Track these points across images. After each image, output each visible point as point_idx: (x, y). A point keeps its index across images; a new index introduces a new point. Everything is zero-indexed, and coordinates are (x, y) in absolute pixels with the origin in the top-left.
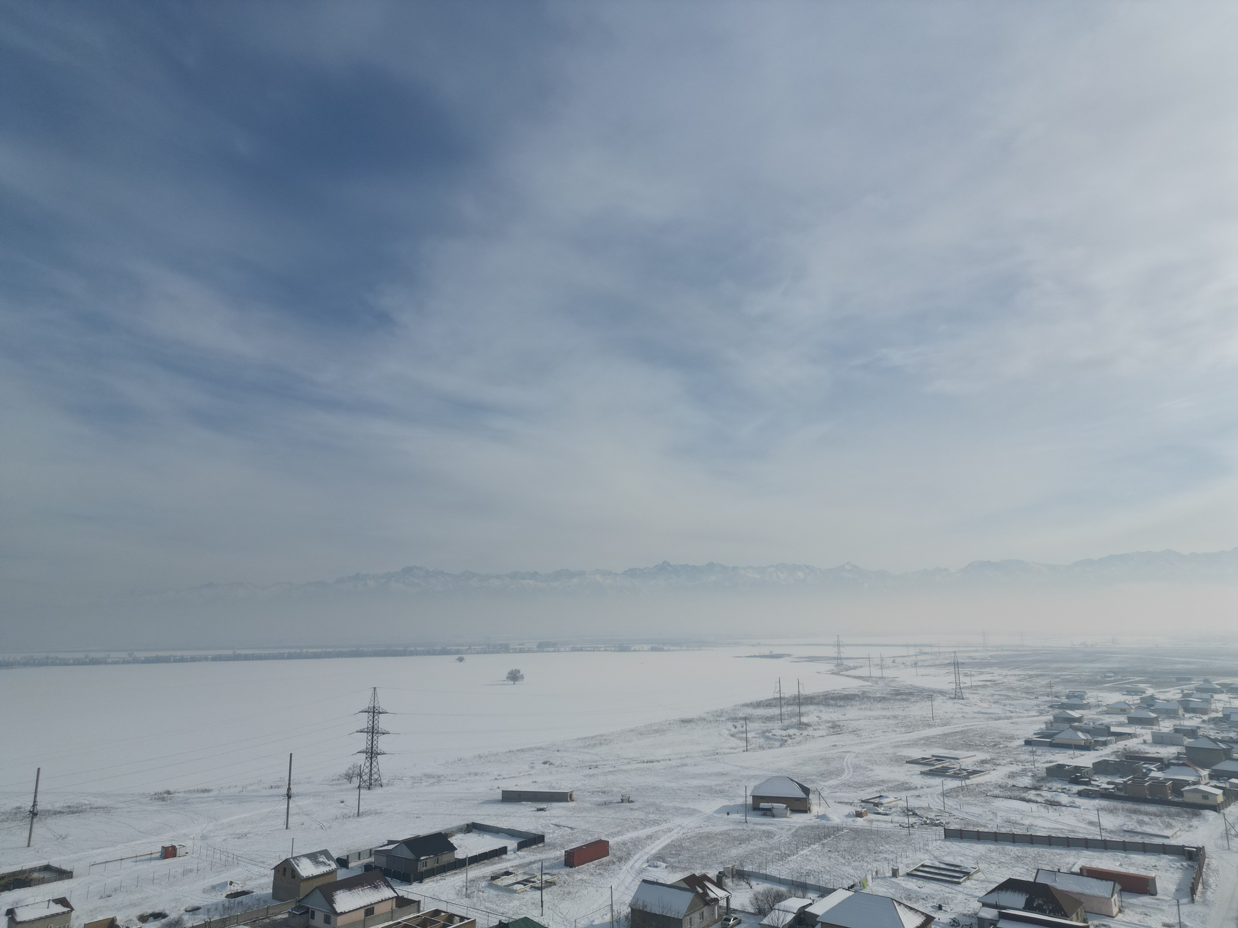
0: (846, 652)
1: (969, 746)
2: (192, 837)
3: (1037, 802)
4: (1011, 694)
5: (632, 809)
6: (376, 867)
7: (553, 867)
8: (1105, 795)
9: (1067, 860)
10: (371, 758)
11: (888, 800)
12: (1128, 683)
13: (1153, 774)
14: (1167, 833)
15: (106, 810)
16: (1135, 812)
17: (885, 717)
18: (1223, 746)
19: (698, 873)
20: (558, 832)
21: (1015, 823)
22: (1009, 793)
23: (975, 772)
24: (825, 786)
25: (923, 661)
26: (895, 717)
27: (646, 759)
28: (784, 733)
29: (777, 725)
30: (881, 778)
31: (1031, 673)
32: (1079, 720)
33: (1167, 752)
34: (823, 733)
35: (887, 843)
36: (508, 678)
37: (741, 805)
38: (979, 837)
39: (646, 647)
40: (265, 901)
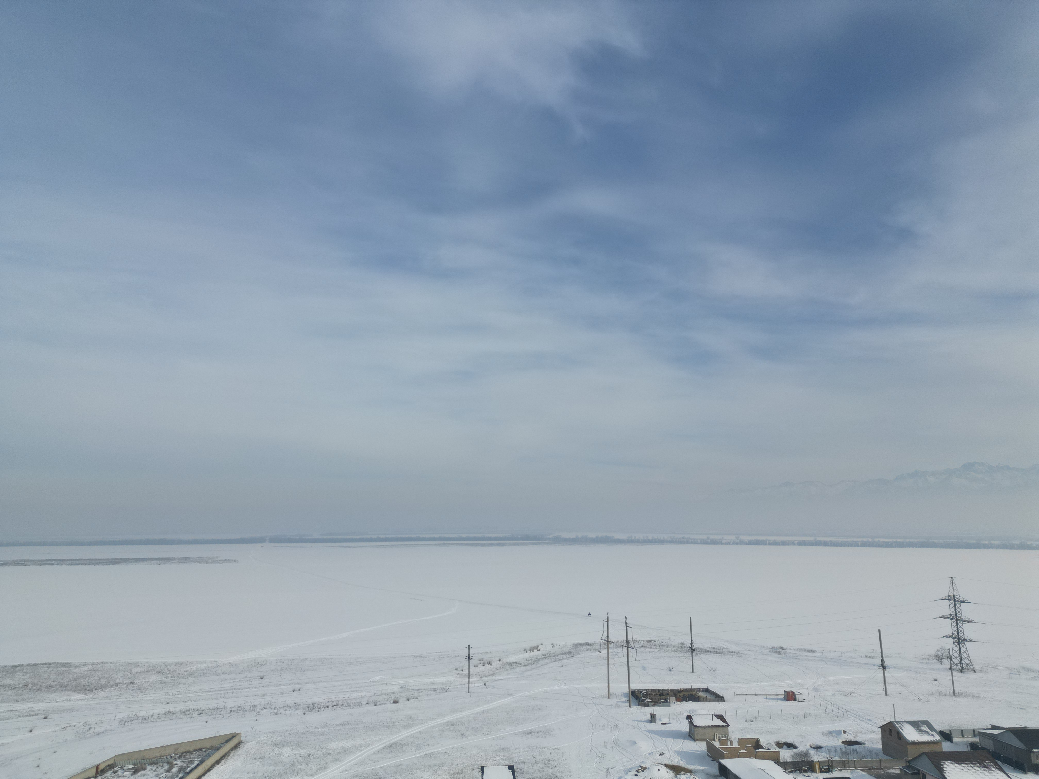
2: (806, 687)
6: (983, 748)
10: (959, 644)
15: (739, 654)
40: (877, 755)
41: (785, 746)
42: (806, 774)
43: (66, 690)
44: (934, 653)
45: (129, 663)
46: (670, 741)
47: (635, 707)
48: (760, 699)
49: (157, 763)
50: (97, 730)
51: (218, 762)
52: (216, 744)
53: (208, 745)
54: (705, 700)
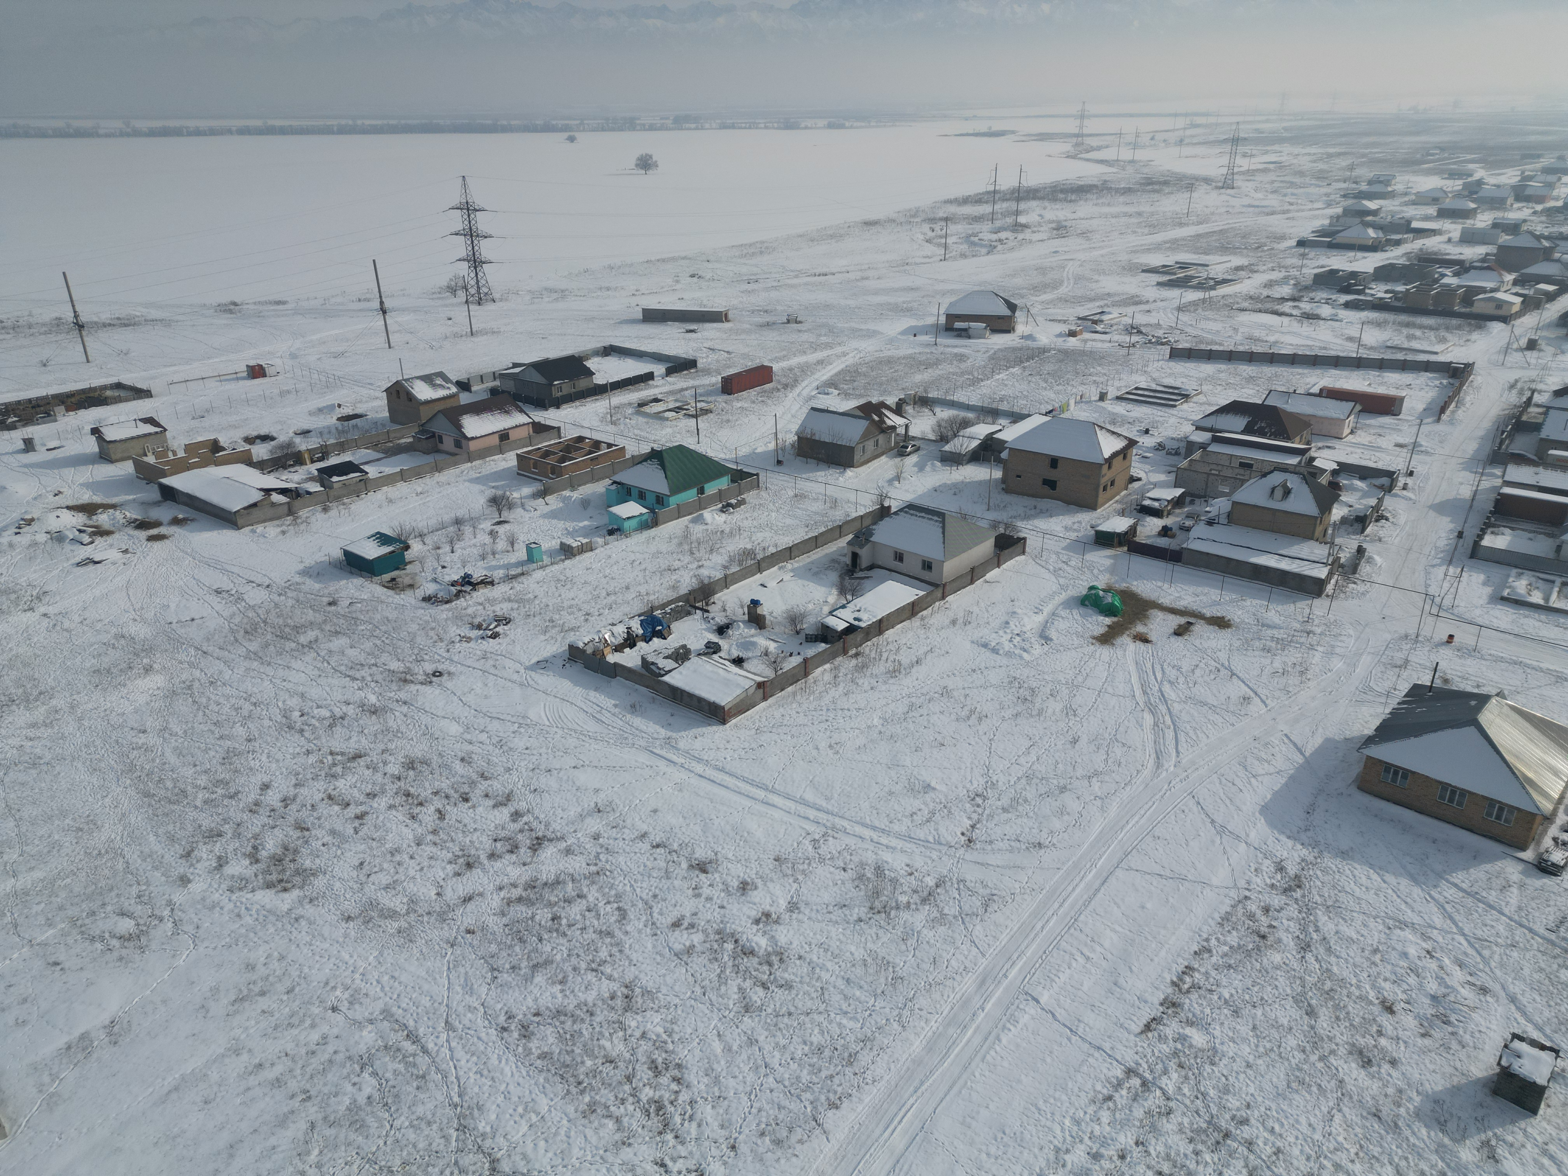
0: (1091, 127)
1: (1225, 249)
2: (279, 354)
3: (1291, 315)
4: (1297, 180)
5: (800, 331)
6: (503, 392)
7: (709, 393)
8: (1379, 306)
9: (1308, 380)
10: (475, 268)
11: (1111, 316)
12: (1454, 163)
13: (1445, 280)
14: (1437, 348)
15: (166, 323)
16: (1408, 325)
17: (1126, 214)
18: (1546, 244)
19: (874, 400)
20: (713, 357)
21: (1258, 340)
22: (1260, 306)
23: (1225, 281)
24: (1036, 302)
25: (1192, 136)
26: (1140, 214)
27: (817, 271)
28: (994, 237)
29: (986, 226)
30: (1107, 291)
31: (1331, 150)
32: (1375, 213)
33: (1472, 253)
34: (1043, 236)
35: (1100, 365)
36: (637, 165)
37: (932, 326)
38: (1210, 356)
39: (822, 123)
40: (383, 425)
41: (258, 441)
42: (292, 470)
44: (445, 284)
46: (69, 473)
48: (212, 383)
54: (117, 400)
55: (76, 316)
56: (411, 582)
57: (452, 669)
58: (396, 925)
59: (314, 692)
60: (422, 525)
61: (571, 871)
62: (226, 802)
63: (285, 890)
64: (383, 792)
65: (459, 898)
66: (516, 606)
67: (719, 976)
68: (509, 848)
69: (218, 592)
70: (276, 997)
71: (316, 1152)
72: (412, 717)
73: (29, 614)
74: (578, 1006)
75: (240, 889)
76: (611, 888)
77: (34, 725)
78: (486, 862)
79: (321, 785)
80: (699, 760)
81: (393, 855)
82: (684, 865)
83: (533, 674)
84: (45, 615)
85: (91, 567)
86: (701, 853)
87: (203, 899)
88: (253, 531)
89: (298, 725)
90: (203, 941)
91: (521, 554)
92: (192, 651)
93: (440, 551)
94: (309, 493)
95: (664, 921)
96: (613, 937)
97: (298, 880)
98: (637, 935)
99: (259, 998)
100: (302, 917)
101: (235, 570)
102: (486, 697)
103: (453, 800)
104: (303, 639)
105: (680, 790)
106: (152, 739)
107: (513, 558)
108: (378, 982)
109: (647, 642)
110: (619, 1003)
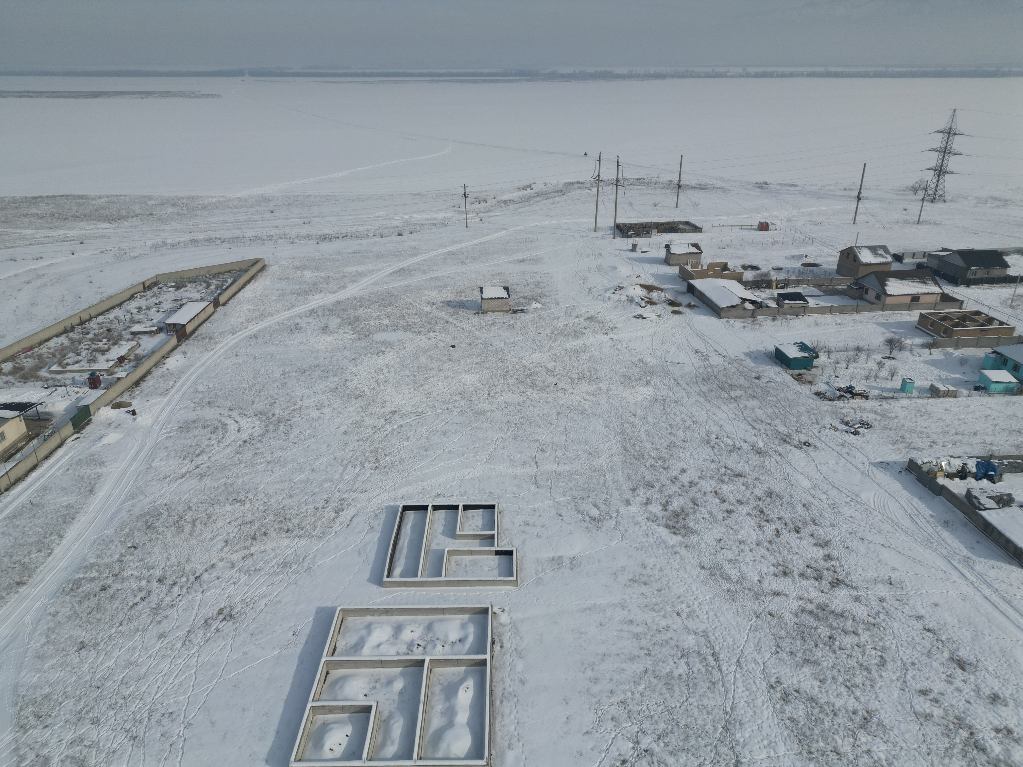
2: (780, 218)
6: (927, 267)
10: (939, 176)
15: (724, 190)
40: (830, 274)
41: (750, 269)
42: (763, 290)
43: (91, 220)
44: (911, 185)
45: (142, 196)
46: (647, 266)
47: (619, 239)
48: (736, 230)
49: (195, 282)
50: (133, 254)
51: (249, 281)
52: (244, 267)
53: (237, 268)
54: (684, 231)
55: (679, 181)
56: (811, 380)
57: (818, 445)
58: (728, 586)
59: (728, 428)
60: (832, 344)
61: (855, 613)
62: (661, 470)
63: (675, 533)
64: (747, 503)
65: (771, 590)
66: (879, 418)
67: (947, 750)
68: (816, 576)
69: (697, 352)
70: (651, 590)
71: (643, 686)
72: (781, 465)
73: (605, 336)
74: (828, 703)
75: (653, 521)
76: (881, 639)
77: (588, 393)
78: (797, 577)
79: (713, 483)
80: (990, 586)
81: (740, 543)
82: (946, 655)
83: (874, 469)
84: (612, 339)
85: (640, 320)
86: (963, 653)
87: (634, 517)
88: (728, 322)
89: (712, 443)
90: (626, 539)
91: (897, 383)
92: (672, 381)
93: (838, 366)
94: (767, 307)
95: (914, 684)
96: (870, 673)
97: (683, 531)
98: (888, 682)
99: (643, 585)
100: (678, 553)
101: (710, 341)
102: (834, 472)
103: (789, 527)
104: (733, 394)
105: (964, 600)
106: (637, 421)
107: (889, 385)
108: (707, 613)
109: (977, 480)
110: (858, 719)
